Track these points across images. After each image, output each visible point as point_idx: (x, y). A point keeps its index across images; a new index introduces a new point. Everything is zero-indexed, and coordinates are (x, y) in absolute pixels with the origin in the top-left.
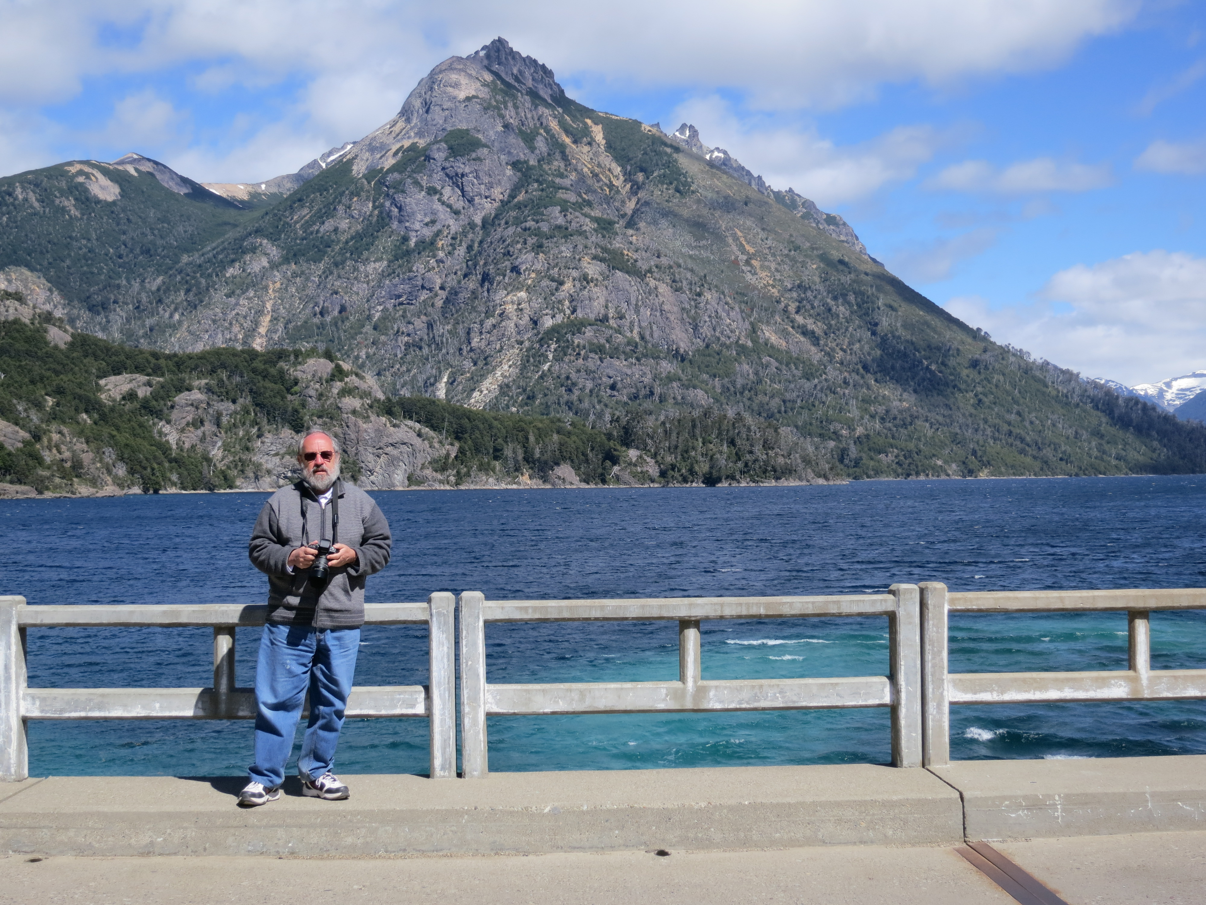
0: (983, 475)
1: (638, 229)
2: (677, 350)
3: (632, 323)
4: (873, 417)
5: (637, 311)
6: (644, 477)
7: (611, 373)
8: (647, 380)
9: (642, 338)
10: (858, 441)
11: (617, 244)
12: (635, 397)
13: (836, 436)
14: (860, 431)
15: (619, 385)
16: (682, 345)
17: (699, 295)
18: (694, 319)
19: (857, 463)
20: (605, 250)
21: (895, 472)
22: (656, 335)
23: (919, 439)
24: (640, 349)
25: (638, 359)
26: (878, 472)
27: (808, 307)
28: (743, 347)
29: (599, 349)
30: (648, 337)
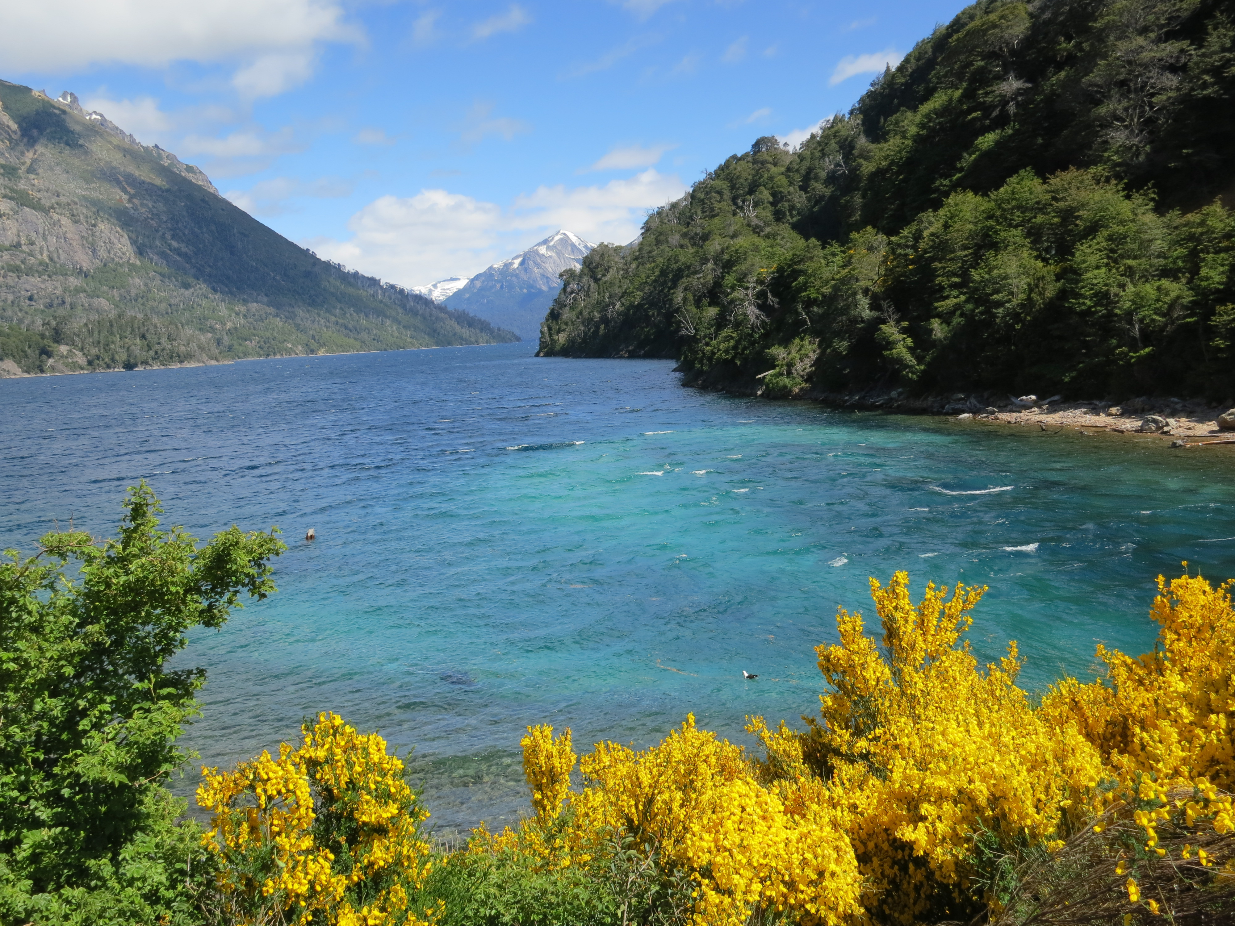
0: (321, 353)
1: (37, 174)
2: (81, 269)
3: (41, 248)
4: (237, 314)
5: (45, 238)
6: (75, 366)
7: (28, 287)
8: (59, 292)
9: (51, 259)
10: (229, 332)
11: (22, 185)
12: (51, 306)
13: (212, 329)
14: (229, 325)
15: (36, 297)
16: (84, 264)
17: (94, 226)
18: (92, 245)
19: (230, 348)
20: (12, 190)
21: (258, 353)
22: (62, 257)
23: (273, 329)
24: (50, 268)
25: (49, 276)
26: (246, 355)
27: (181, 234)
28: (133, 265)
29: (16, 269)
30: (56, 259)
